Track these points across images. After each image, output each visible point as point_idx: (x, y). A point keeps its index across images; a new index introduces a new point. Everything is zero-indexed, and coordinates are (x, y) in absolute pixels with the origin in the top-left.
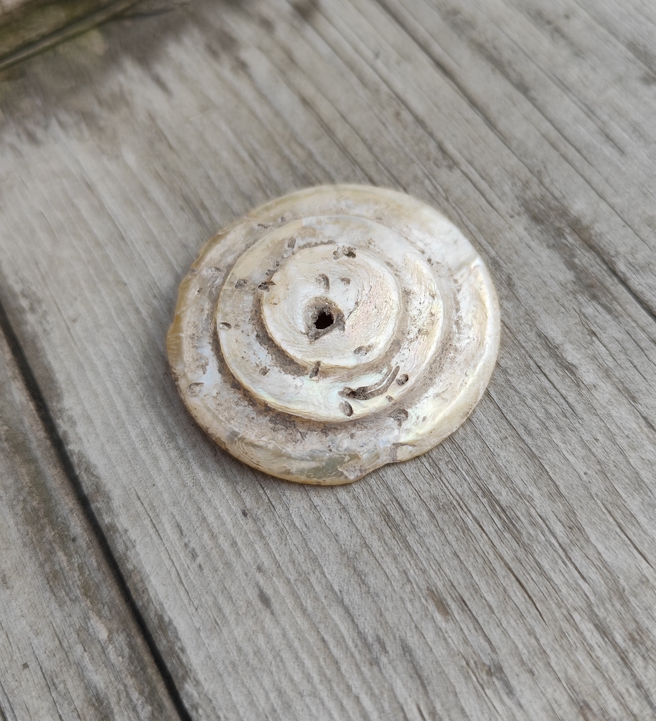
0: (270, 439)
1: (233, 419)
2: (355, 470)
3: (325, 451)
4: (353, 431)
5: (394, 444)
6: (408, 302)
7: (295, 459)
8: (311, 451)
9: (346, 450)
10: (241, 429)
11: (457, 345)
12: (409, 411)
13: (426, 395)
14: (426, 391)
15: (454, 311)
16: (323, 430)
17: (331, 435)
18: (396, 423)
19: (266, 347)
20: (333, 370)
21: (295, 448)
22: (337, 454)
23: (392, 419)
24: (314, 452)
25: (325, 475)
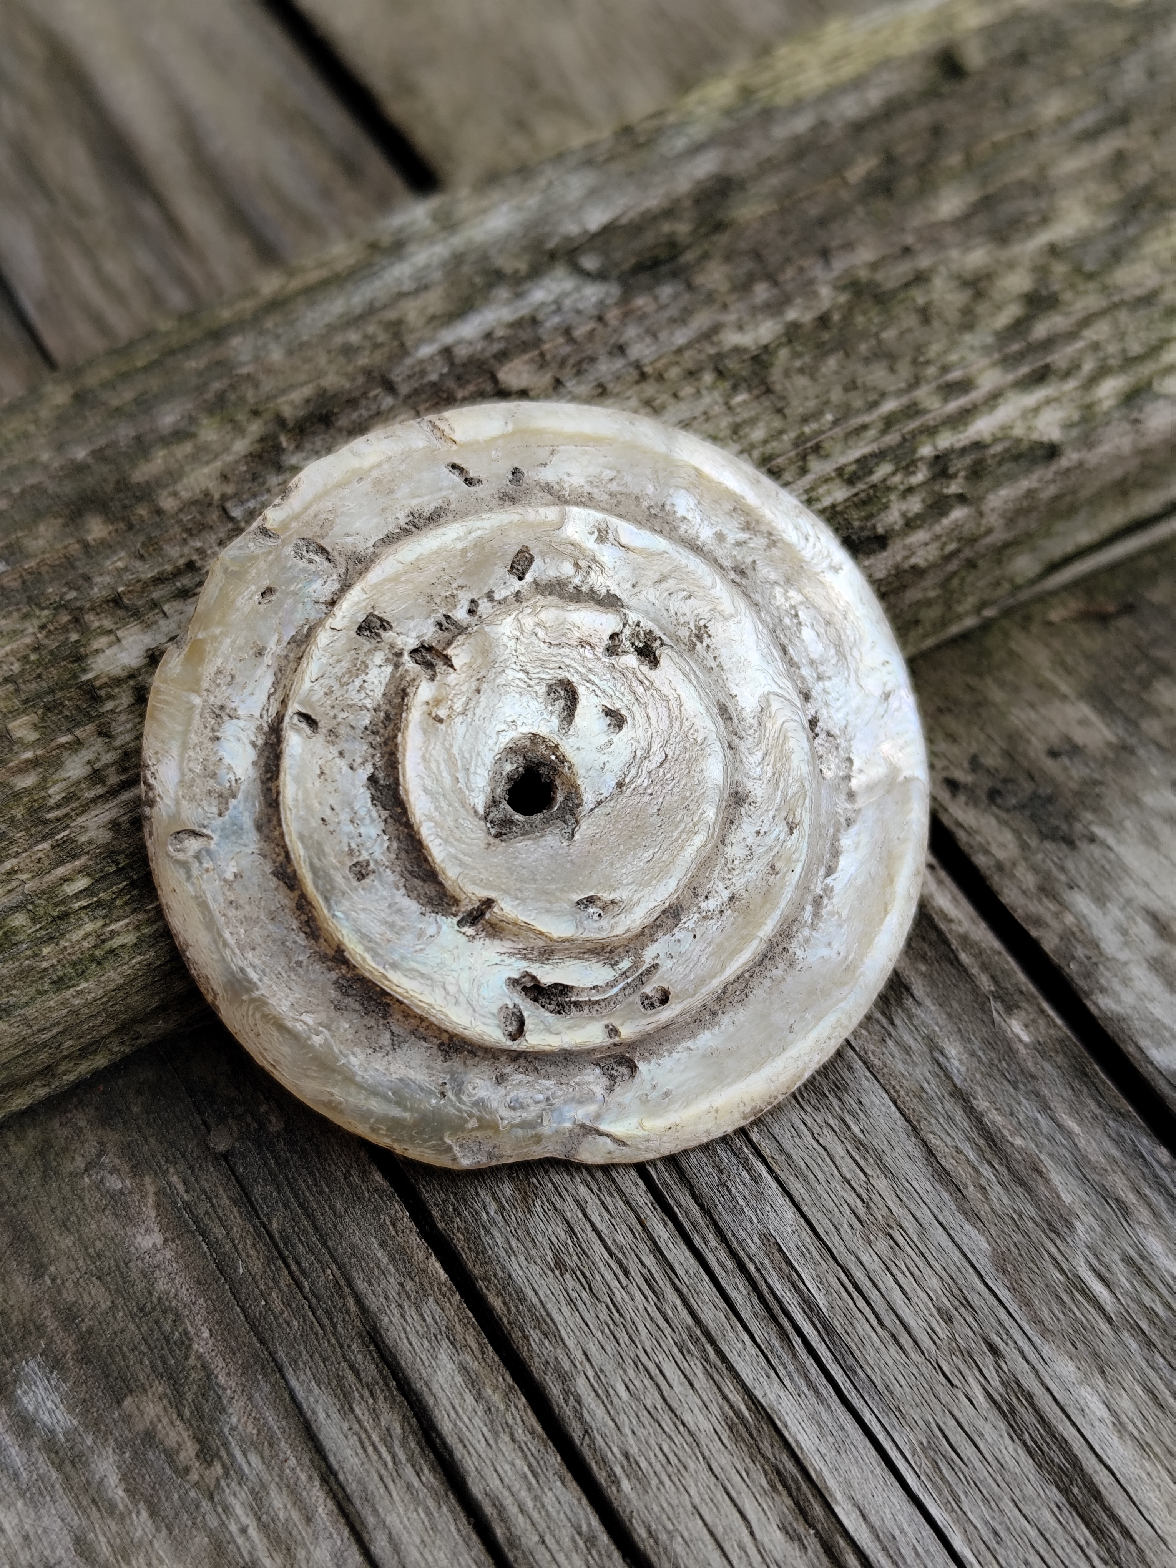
0: (320, 1024)
1: (254, 949)
2: (480, 1149)
3: (432, 1093)
4: (507, 1070)
5: (582, 1126)
6: (732, 822)
7: (360, 1086)
8: (401, 1080)
9: (475, 1104)
10: (265, 978)
11: (798, 952)
12: (642, 1066)
13: (690, 1044)
14: (693, 1035)
15: (822, 871)
16: (442, 1044)
17: (456, 1063)
18: (605, 1081)
19: (385, 814)
20: (514, 929)
21: (369, 1062)
22: (454, 1106)
23: (598, 1071)
24: (407, 1085)
25: (411, 1139)
